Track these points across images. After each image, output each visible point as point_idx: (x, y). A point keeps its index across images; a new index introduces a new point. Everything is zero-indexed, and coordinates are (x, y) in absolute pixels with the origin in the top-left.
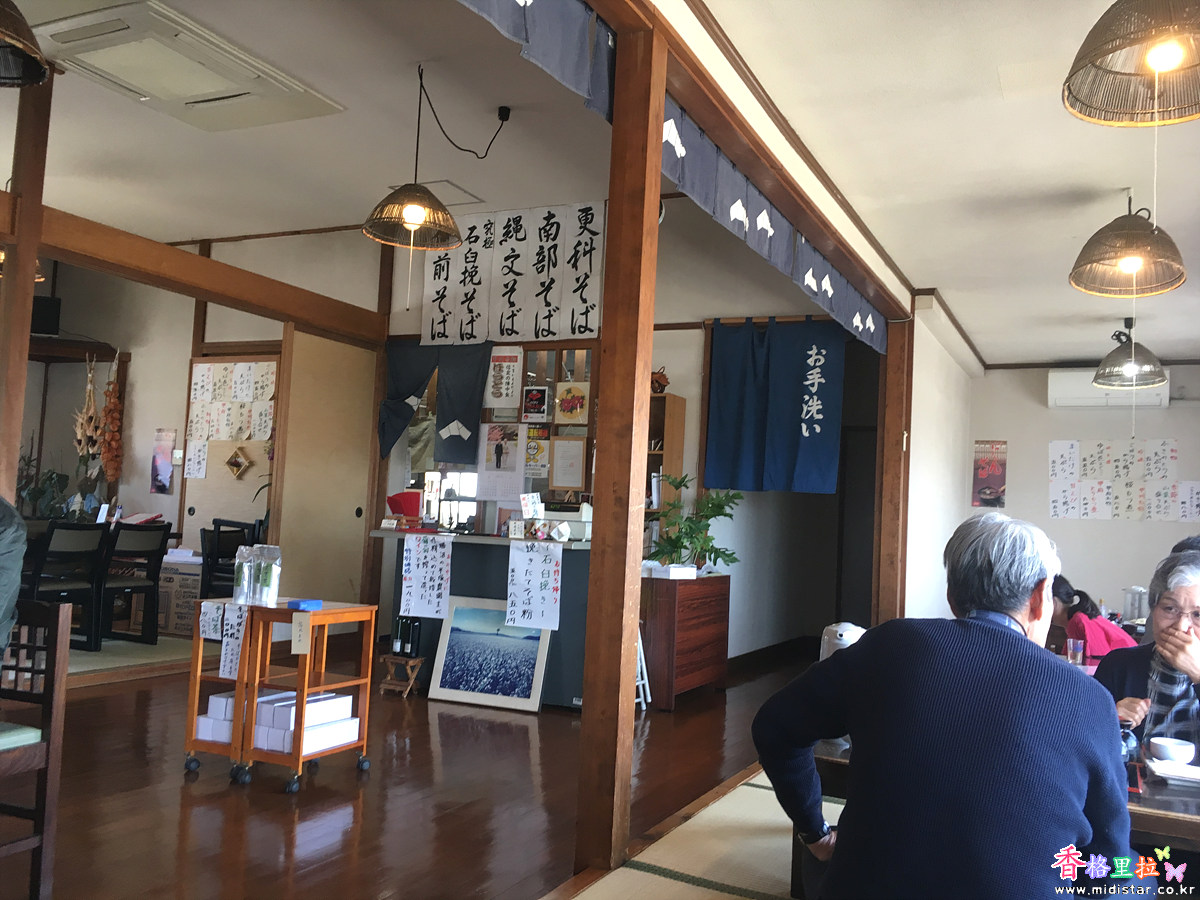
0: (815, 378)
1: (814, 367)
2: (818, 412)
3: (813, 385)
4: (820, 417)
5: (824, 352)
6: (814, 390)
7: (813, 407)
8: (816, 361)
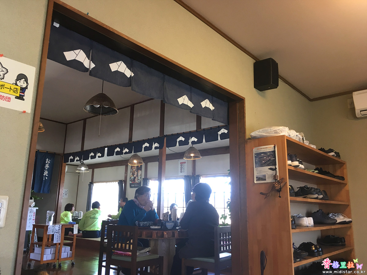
0: (47, 166)
1: (47, 164)
2: (47, 174)
3: (46, 168)
4: (47, 175)
5: (50, 160)
6: (46, 169)
7: (46, 173)
8: (47, 162)
